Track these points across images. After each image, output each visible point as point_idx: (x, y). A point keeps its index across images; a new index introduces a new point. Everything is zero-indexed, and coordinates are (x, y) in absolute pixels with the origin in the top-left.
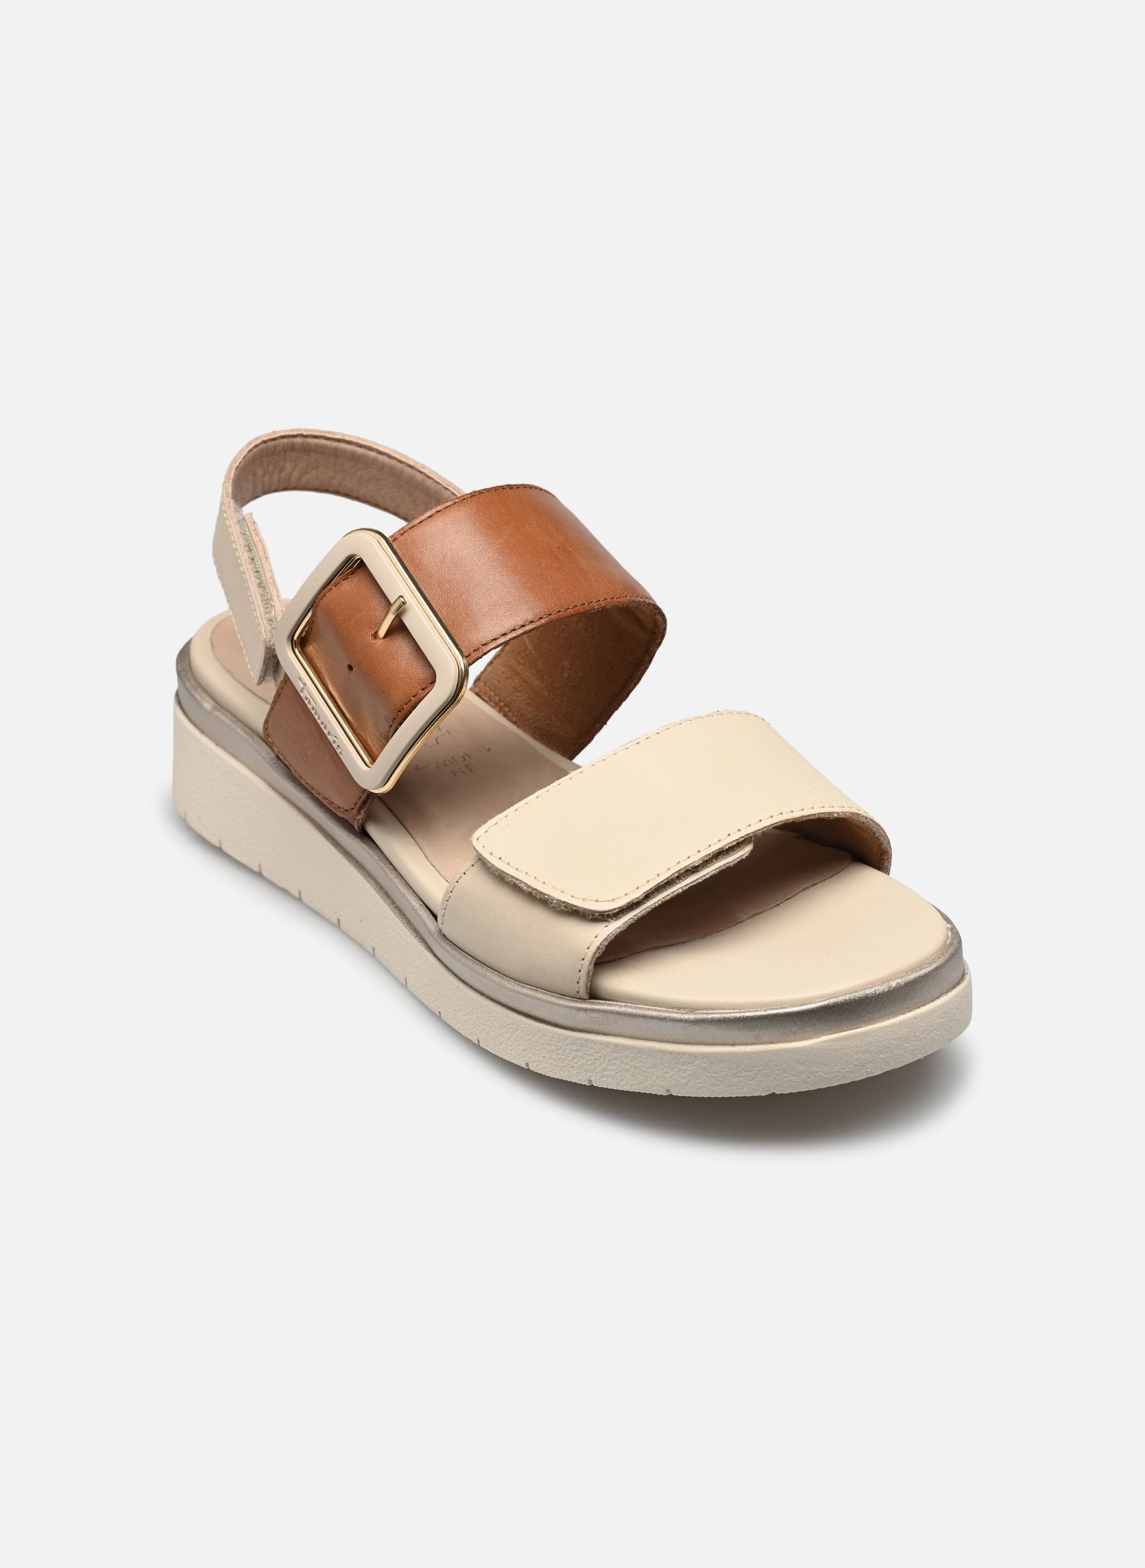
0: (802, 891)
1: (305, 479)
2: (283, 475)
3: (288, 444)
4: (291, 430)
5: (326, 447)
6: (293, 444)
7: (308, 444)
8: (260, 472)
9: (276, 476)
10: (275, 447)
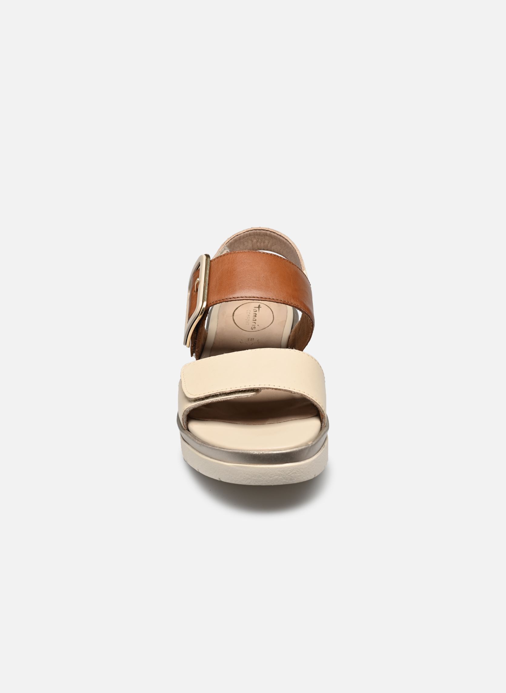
0: (291, 420)
1: (273, 248)
2: (265, 244)
3: (265, 233)
4: (266, 228)
5: (277, 237)
6: (266, 233)
7: (271, 234)
8: (255, 241)
9: (262, 244)
10: (260, 233)
